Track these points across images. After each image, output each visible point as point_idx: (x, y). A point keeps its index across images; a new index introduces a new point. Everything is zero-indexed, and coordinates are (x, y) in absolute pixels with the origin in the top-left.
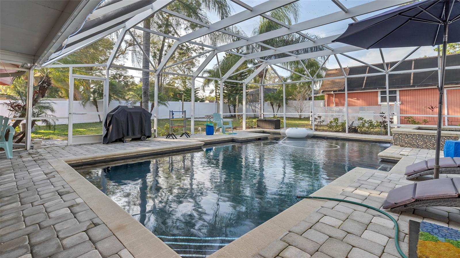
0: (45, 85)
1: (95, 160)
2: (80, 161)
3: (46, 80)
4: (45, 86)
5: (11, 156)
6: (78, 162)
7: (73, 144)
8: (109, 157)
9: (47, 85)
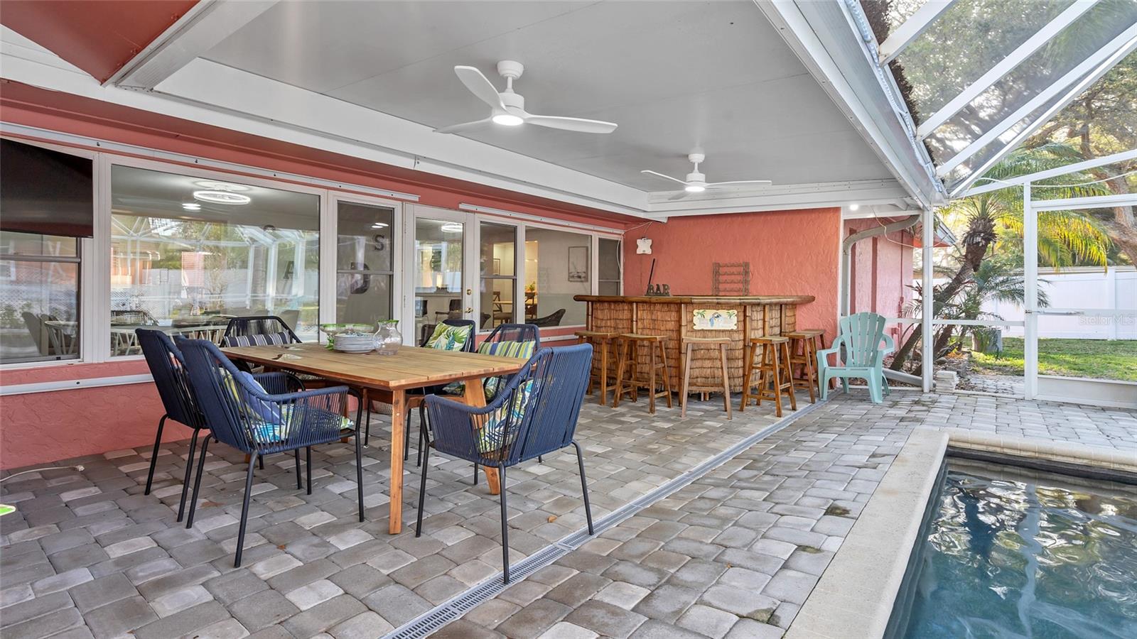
0: (979, 239)
1: (1049, 461)
2: (998, 450)
3: (981, 227)
4: (979, 242)
5: (879, 398)
6: (991, 449)
7: (1040, 398)
8: (1104, 464)
9: (983, 238)
